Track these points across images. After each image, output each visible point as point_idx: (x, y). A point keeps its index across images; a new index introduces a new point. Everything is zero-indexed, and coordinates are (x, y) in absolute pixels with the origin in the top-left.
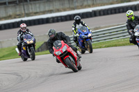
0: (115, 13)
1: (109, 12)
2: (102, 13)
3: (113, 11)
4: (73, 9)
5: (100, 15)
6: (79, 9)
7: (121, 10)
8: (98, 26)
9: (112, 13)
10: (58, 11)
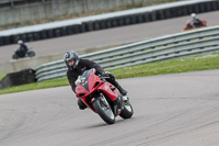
0: (119, 25)
1: (109, 24)
2: (97, 26)
3: (115, 23)
4: (52, 20)
5: (95, 29)
6: (62, 20)
7: (128, 21)
8: (91, 47)
9: (113, 26)
10: (29, 23)
